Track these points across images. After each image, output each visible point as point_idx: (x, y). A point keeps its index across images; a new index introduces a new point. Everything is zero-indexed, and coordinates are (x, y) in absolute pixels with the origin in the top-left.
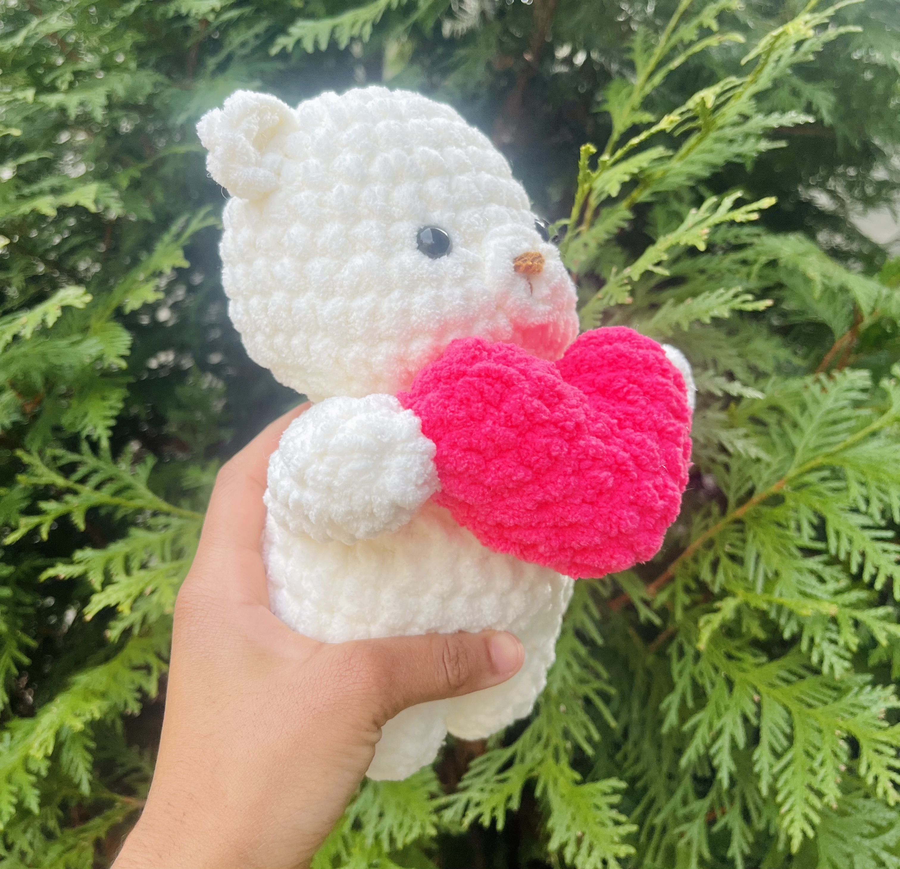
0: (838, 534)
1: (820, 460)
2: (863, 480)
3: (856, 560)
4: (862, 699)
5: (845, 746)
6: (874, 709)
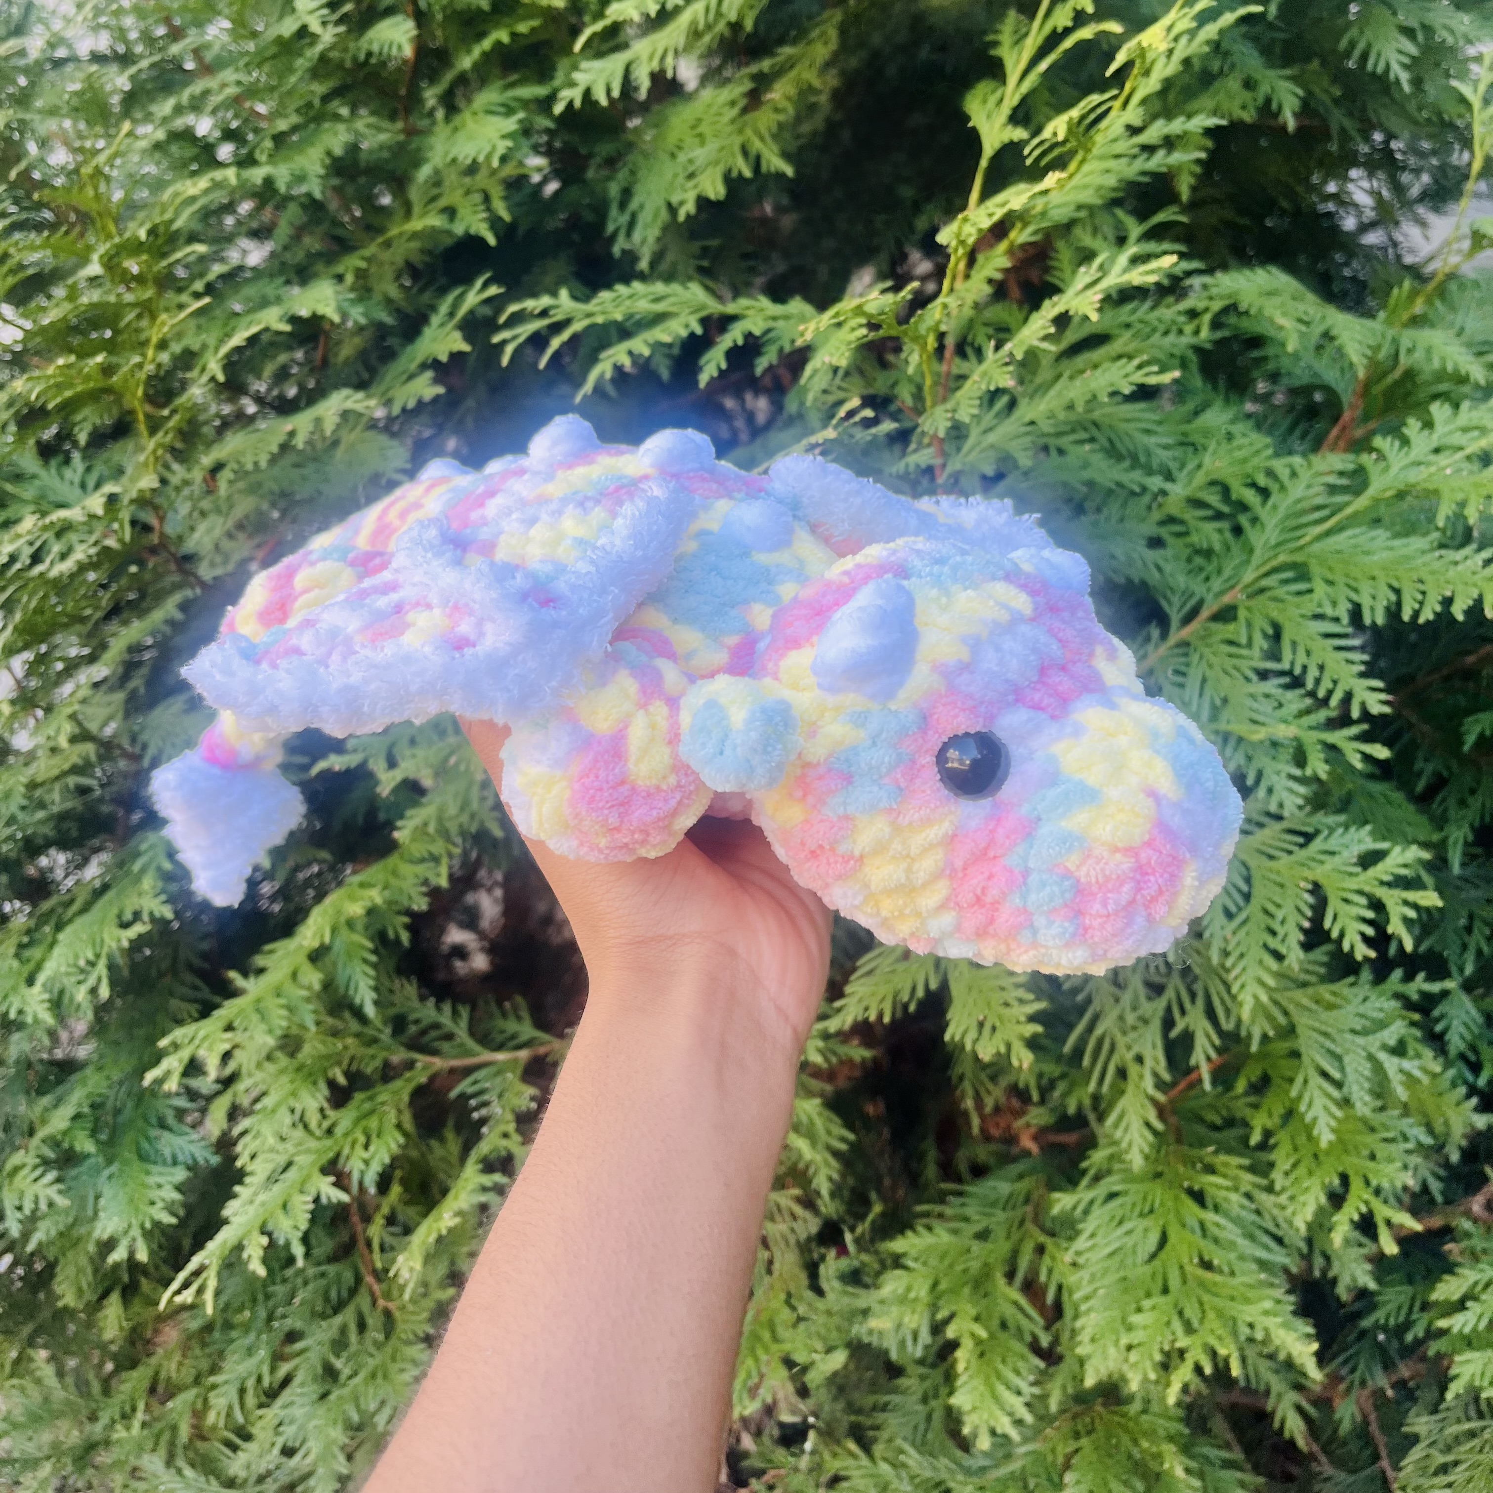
0: (1294, 644)
1: (1282, 558)
2: (1330, 577)
3: (1313, 673)
4: (1333, 843)
5: (1310, 899)
6: (1346, 854)
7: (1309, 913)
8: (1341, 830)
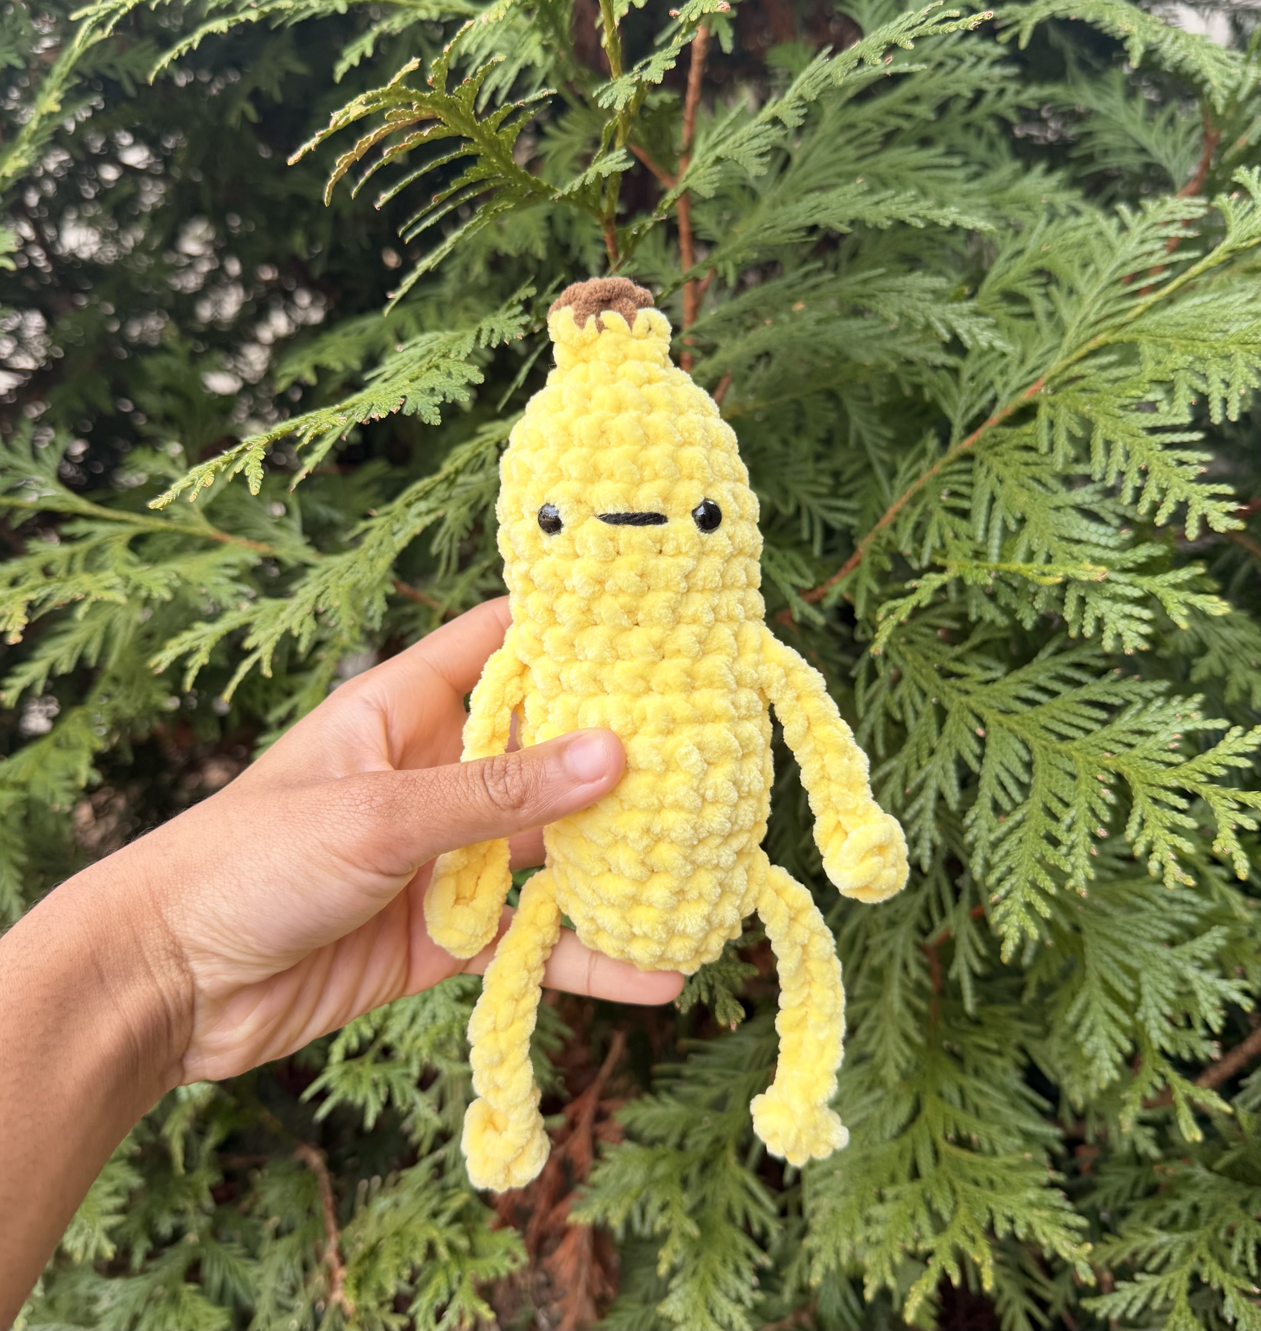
0: (1108, 445)
1: (1105, 337)
3: (1132, 482)
4: (1147, 720)
5: (1111, 798)
6: (1163, 737)
7: (1107, 818)
8: (1159, 702)
